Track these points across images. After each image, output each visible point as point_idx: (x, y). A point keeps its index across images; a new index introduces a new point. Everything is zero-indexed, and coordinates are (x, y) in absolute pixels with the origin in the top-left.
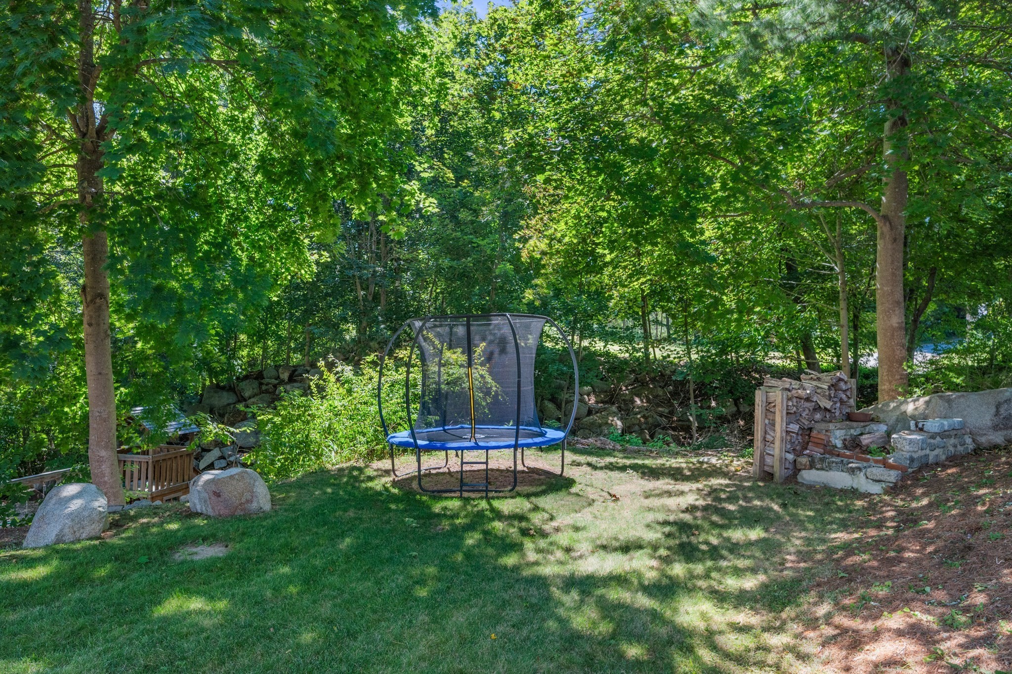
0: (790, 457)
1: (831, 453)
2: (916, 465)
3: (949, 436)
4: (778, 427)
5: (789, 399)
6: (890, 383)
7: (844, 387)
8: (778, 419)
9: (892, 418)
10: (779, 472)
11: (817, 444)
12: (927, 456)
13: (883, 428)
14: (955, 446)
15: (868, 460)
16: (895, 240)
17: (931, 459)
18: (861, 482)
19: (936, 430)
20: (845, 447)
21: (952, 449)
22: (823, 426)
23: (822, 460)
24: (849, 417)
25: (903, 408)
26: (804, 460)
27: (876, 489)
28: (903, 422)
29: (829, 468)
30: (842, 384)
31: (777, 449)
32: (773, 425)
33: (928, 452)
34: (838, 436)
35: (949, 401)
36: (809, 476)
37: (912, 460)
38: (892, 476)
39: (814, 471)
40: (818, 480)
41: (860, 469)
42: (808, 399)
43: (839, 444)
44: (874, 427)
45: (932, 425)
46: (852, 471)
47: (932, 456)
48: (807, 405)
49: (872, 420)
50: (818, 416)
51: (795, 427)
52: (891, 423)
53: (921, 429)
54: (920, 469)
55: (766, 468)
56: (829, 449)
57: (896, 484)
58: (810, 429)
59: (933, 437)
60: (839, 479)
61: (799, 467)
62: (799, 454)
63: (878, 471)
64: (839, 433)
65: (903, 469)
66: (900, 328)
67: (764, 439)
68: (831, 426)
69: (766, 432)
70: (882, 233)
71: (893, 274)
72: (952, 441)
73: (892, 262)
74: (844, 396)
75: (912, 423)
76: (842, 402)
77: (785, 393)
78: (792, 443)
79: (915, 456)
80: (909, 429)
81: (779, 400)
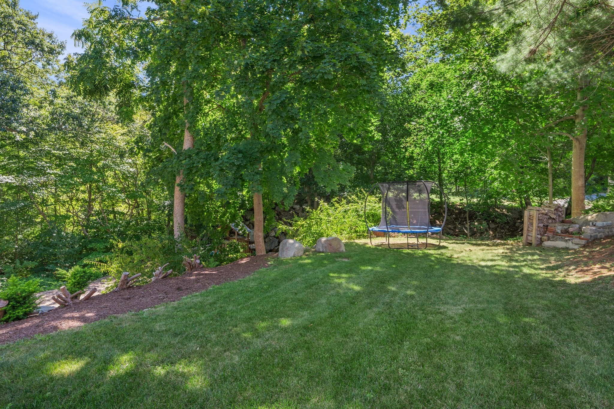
0: (539, 236)
1: (557, 235)
2: (592, 238)
3: (606, 228)
4: (534, 225)
5: (539, 214)
6: (577, 210)
7: (561, 210)
8: (534, 222)
9: (581, 222)
10: (534, 242)
11: (550, 232)
12: (597, 235)
13: (577, 226)
14: (608, 232)
15: (572, 237)
16: (581, 149)
17: (598, 237)
18: (570, 245)
19: (601, 225)
20: (562, 233)
21: (607, 233)
22: (553, 225)
23: (553, 237)
24: (563, 222)
25: (586, 218)
26: (545, 238)
27: (576, 247)
28: (587, 223)
29: (556, 240)
30: (560, 209)
31: (534, 234)
32: (532, 224)
33: (597, 234)
34: (559, 228)
35: (606, 215)
36: (547, 243)
37: (591, 236)
38: (583, 242)
39: (549, 242)
40: (551, 245)
41: (569, 240)
42: (546, 214)
43: (559, 232)
44: (574, 225)
45: (599, 224)
46: (566, 241)
47: (599, 235)
48: (546, 216)
49: (573, 223)
50: (550, 221)
51: (541, 225)
52: (581, 224)
53: (595, 225)
54: (594, 240)
55: (528, 241)
56: (555, 234)
57: (584, 245)
58: (547, 226)
59: (599, 228)
60: (560, 244)
61: (543, 240)
62: (543, 235)
63: (577, 241)
64: (559, 227)
65: (587, 240)
66: (582, 186)
67: (528, 230)
68: (556, 225)
69: (528, 227)
70: (575, 146)
71: (580, 163)
72: (607, 230)
73: (580, 158)
74: (560, 214)
75: (591, 223)
76: (559, 216)
77: (538, 212)
78: (540, 231)
79: (592, 235)
80: (589, 225)
81: (535, 214)
